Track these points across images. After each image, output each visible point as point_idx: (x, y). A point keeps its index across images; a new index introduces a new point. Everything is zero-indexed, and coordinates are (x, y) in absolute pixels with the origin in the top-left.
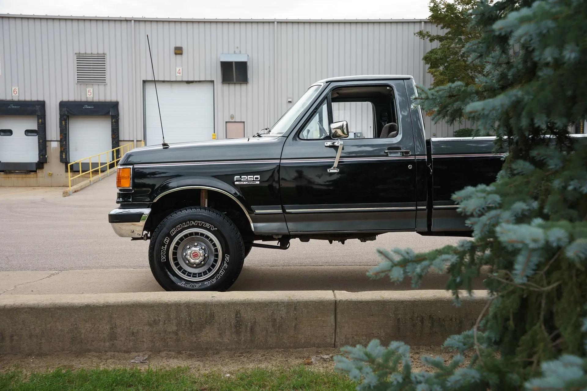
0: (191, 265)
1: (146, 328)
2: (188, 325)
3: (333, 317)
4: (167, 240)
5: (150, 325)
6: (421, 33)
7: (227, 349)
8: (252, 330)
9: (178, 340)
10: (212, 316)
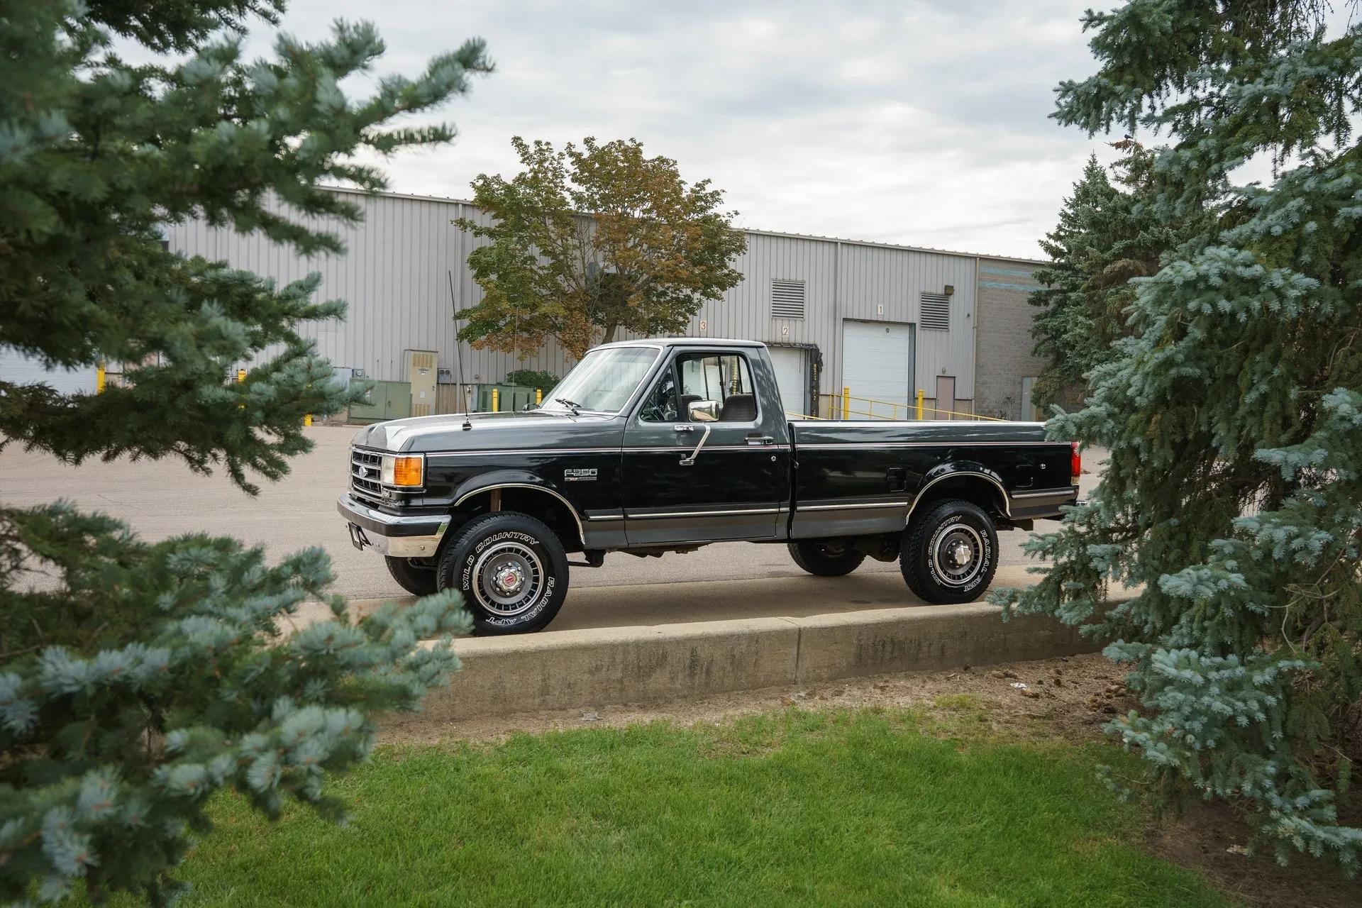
0: (515, 593)
1: (586, 677)
2: (636, 669)
3: (796, 648)
4: (471, 560)
5: (591, 672)
6: (461, 223)
7: (678, 697)
8: (708, 672)
9: (622, 690)
10: (664, 657)
